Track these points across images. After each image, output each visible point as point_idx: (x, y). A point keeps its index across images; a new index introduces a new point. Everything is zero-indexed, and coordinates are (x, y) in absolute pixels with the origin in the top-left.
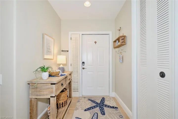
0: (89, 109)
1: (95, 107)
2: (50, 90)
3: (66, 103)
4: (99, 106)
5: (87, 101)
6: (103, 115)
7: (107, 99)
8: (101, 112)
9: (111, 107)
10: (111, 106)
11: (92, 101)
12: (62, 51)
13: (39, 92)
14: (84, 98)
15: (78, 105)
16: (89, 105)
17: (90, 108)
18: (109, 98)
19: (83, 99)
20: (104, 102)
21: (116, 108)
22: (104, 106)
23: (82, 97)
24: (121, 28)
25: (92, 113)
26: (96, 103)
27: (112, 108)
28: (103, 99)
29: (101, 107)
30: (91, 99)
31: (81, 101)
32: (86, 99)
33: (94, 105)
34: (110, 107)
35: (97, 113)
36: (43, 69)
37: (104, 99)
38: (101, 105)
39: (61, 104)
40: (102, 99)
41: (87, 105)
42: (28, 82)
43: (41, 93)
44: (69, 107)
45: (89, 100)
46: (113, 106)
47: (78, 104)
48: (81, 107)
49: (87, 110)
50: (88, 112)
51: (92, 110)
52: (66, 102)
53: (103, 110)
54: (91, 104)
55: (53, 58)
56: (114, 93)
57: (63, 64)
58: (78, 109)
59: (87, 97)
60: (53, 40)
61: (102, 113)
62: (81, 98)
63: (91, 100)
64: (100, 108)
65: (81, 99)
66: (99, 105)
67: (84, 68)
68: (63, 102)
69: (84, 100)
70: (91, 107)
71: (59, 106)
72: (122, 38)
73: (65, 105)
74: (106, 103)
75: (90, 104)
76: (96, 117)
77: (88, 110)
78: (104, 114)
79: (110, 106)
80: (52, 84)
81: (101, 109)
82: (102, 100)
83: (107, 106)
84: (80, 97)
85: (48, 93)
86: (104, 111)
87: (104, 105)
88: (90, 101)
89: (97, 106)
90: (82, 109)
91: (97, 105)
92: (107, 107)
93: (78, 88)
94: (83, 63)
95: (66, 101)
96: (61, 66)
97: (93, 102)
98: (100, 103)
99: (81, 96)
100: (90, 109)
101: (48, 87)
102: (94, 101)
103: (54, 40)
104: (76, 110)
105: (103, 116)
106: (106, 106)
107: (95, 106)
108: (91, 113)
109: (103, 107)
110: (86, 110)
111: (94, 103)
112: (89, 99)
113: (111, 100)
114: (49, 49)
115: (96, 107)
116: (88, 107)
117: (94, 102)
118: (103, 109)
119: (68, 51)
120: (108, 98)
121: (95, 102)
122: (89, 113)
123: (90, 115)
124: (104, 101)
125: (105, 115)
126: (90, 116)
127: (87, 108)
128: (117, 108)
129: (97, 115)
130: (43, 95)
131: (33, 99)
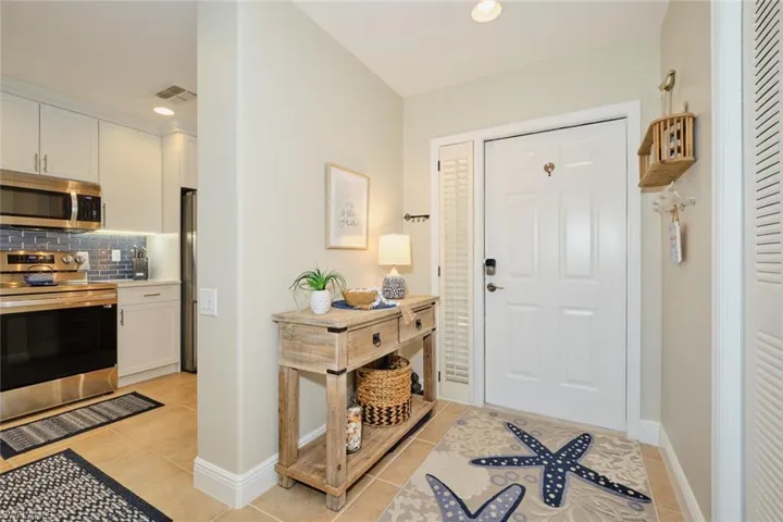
0: (493, 462)
1: (525, 464)
2: (327, 348)
3: (403, 412)
4: (546, 462)
5: (496, 429)
6: (549, 504)
7: (607, 445)
8: (545, 489)
9: (609, 485)
10: (614, 480)
11: (520, 434)
12: (408, 217)
13: (301, 350)
14: (491, 414)
15: (453, 437)
16: (501, 447)
17: (501, 459)
18: (619, 443)
19: (484, 417)
20: (579, 455)
21: (637, 495)
22: (573, 469)
23: (481, 410)
24: (677, 75)
25: (500, 481)
26: (534, 449)
27: (614, 488)
28: (584, 440)
29: (556, 470)
30: (519, 427)
31: (471, 423)
32: (498, 423)
33: (525, 451)
34: (603, 483)
35: (524, 489)
36: (317, 281)
37: (588, 443)
38: (560, 462)
39: (384, 411)
40: (579, 438)
41: (489, 444)
42: (275, 316)
43: (304, 354)
44: (418, 433)
45: (510, 427)
46: (621, 483)
47: (454, 431)
48: (463, 447)
49: (484, 462)
50: (483, 473)
51: (503, 470)
52: (405, 410)
53: (559, 486)
54: (512, 447)
55: (364, 246)
56: (659, 424)
57: (401, 269)
58: (447, 449)
59: (505, 415)
60: (365, 180)
61: (546, 495)
62: (475, 413)
63: (518, 430)
64: (545, 473)
65: (476, 417)
66: (547, 458)
67: (492, 288)
68: (390, 408)
69: (487, 425)
70: (506, 458)
71: (378, 418)
72: (673, 129)
73: (398, 420)
74: (592, 460)
75: (508, 445)
76: (512, 500)
77: (487, 464)
78: (557, 502)
79: (605, 479)
80: (332, 330)
81: (549, 476)
82: (575, 441)
83: (591, 474)
84: (475, 408)
85: (320, 357)
86: (561, 490)
87: (575, 465)
88: (512, 435)
89: (536, 462)
90: (462, 453)
91: (539, 457)
92: (589, 478)
93: (466, 369)
94: (490, 263)
95: (404, 408)
96: (394, 274)
97: (523, 439)
98: (557, 455)
99: (480, 404)
100: (498, 464)
101: (320, 337)
102: (530, 438)
103: (369, 179)
104: (439, 450)
105: (546, 506)
106: (582, 472)
107: (527, 458)
108: (496, 480)
109: (563, 475)
110: (476, 462)
111: (528, 444)
112: (509, 424)
113: (627, 456)
114: (349, 214)
115: (530, 464)
116: (493, 455)
117: (529, 440)
118: (563, 482)
119: (427, 217)
120: (611, 443)
121: (537, 441)
122: (488, 477)
123: (488, 483)
124: (584, 450)
125: (557, 506)
126: (485, 489)
127: (487, 456)
128: (646, 499)
129: (518, 493)
130: (310, 362)
131: (286, 370)
